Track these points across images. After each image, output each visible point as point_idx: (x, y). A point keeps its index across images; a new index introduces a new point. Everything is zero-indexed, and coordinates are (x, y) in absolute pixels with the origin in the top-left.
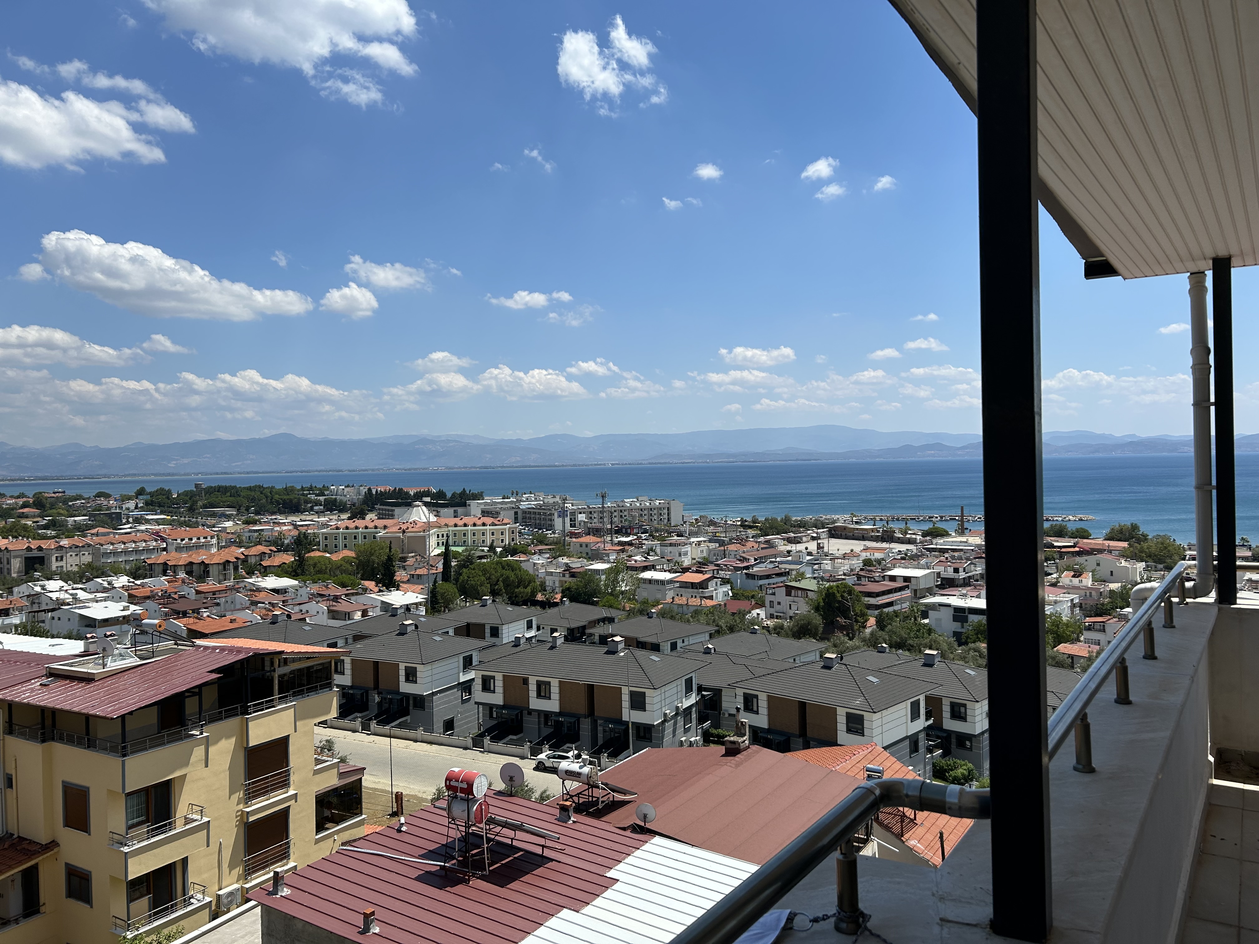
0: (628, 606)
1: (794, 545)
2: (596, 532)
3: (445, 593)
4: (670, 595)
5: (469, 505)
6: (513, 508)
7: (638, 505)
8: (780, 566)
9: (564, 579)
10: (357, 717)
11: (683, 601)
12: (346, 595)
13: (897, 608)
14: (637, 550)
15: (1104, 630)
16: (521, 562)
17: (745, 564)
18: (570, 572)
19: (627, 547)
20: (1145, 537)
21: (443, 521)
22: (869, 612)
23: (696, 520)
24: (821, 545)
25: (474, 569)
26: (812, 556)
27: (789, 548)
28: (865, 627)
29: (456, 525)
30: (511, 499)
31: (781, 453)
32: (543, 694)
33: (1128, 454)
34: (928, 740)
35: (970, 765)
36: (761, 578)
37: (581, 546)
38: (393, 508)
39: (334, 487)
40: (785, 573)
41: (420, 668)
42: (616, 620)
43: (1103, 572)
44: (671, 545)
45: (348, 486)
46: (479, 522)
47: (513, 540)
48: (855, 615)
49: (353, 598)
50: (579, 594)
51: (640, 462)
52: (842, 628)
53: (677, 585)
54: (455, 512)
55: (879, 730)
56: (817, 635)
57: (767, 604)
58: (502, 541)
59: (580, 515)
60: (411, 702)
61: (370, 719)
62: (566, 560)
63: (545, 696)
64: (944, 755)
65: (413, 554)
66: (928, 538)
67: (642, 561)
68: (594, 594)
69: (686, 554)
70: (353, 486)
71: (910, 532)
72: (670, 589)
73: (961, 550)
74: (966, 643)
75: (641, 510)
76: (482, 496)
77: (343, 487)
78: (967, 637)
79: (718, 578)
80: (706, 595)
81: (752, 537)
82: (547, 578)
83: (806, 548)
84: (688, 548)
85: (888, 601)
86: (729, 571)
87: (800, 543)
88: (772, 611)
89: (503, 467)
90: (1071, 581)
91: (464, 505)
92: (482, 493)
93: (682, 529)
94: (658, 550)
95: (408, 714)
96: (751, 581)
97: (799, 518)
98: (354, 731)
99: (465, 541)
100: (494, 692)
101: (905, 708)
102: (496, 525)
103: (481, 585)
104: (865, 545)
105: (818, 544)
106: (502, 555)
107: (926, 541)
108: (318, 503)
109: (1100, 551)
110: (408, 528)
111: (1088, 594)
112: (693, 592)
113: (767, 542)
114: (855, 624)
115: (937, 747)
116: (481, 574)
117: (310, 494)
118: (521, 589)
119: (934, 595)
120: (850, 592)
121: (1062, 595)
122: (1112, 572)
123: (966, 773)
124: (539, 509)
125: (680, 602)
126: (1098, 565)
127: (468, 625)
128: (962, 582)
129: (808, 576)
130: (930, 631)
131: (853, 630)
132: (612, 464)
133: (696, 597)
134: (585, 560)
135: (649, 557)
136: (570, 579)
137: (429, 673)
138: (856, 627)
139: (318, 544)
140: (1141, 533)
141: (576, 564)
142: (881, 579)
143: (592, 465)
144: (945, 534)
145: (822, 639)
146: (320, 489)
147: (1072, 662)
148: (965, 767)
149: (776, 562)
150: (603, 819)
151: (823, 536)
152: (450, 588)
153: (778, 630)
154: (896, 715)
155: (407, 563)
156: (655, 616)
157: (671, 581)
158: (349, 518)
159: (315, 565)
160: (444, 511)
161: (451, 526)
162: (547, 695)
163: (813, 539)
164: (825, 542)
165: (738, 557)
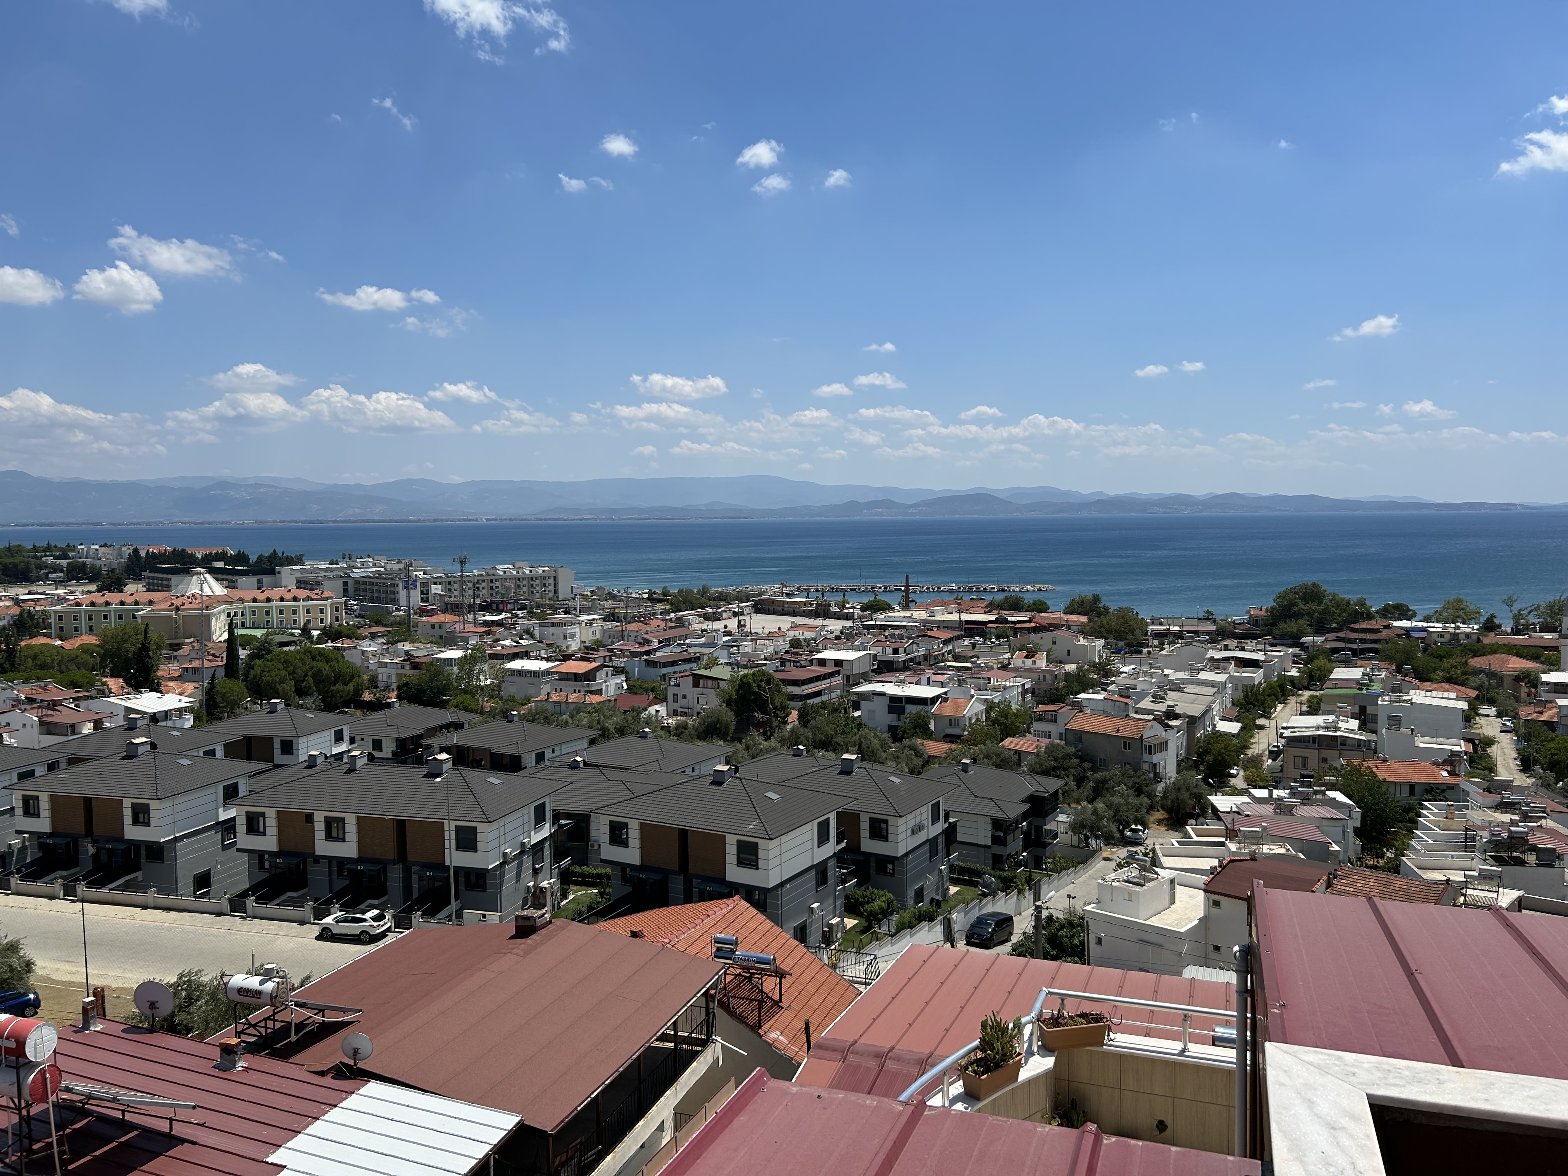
0: (488, 706)
1: (710, 623)
2: (455, 608)
3: (226, 693)
4: (546, 689)
5: (279, 573)
6: (341, 576)
7: (514, 573)
8: (689, 650)
9: (402, 671)
10: (56, 878)
11: (561, 697)
12: (75, 699)
13: (825, 698)
14: (507, 631)
15: (1055, 721)
16: (345, 649)
17: (646, 648)
18: (411, 663)
19: (493, 629)
20: (1107, 609)
21: (236, 594)
22: (792, 704)
23: (592, 592)
24: (742, 623)
25: (271, 660)
26: (730, 636)
27: (704, 626)
28: (786, 723)
29: (255, 600)
30: (341, 565)
31: (704, 508)
32: (334, 834)
33: (1095, 514)
34: (841, 868)
35: (890, 896)
36: (665, 665)
37: (433, 627)
38: (169, 576)
39: (82, 547)
40: (695, 658)
41: (154, 804)
42: (466, 726)
43: (1059, 651)
44: (553, 625)
45: (105, 545)
46: (289, 596)
47: (337, 620)
48: (774, 708)
49: (83, 704)
50: (422, 691)
51: (525, 517)
52: (759, 725)
53: (556, 676)
54: (259, 581)
55: (777, 861)
56: (728, 735)
57: (670, 698)
58: (322, 621)
59: (433, 587)
60: (143, 852)
61: (77, 880)
62: (408, 647)
63: (337, 838)
64: (858, 885)
65: (192, 640)
66: (868, 612)
67: (511, 647)
68: (443, 691)
69: (573, 636)
70: (111, 546)
71: (848, 605)
72: (547, 683)
73: (905, 626)
74: (900, 740)
75: (519, 579)
76: (301, 560)
77: (97, 547)
78: (904, 732)
79: (609, 667)
80: (593, 689)
81: (661, 614)
82: (380, 670)
83: (726, 627)
84: (576, 629)
85: (815, 690)
86: (625, 657)
87: (719, 620)
88: (676, 706)
89: (336, 521)
90: (1023, 662)
91: (272, 572)
92: (301, 556)
93: (571, 603)
94: (537, 633)
95: (139, 869)
96: (652, 670)
97: (720, 589)
98: (52, 898)
99: (268, 622)
100: (264, 834)
101: (811, 830)
102: (312, 600)
103: (282, 682)
104: (793, 622)
105: (739, 621)
106: (320, 640)
107: (865, 617)
108: (56, 569)
109: (1057, 627)
110: (183, 604)
111: (1042, 678)
112: (576, 686)
113: (679, 619)
114: (774, 719)
115: (852, 875)
116: (281, 667)
117: (46, 556)
118: (339, 687)
119: (870, 682)
120: (768, 682)
121: (1012, 680)
122: (1069, 651)
123: (884, 905)
124: (377, 578)
125: (558, 699)
126: (1054, 643)
127: (248, 739)
128: (902, 665)
129: (722, 661)
130: (860, 726)
131: (771, 727)
132: (488, 520)
133: (579, 691)
134: (434, 646)
135: (521, 641)
136: (412, 672)
137: (169, 811)
138: (775, 724)
139: (49, 627)
140: (1101, 605)
141: (420, 650)
142: (808, 663)
143: (459, 520)
144: (888, 608)
145: (733, 740)
146: (62, 550)
147: (1019, 759)
148: (883, 899)
149: (684, 644)
150: (292, 1060)
151: (747, 611)
152: (237, 686)
153: (680, 732)
154: (799, 840)
155: (180, 652)
156: (516, 719)
157: (548, 672)
158: (99, 591)
159: (35, 657)
160: (242, 580)
161: (248, 601)
162: (341, 836)
163: (736, 614)
164: (746, 619)
165: (640, 640)
